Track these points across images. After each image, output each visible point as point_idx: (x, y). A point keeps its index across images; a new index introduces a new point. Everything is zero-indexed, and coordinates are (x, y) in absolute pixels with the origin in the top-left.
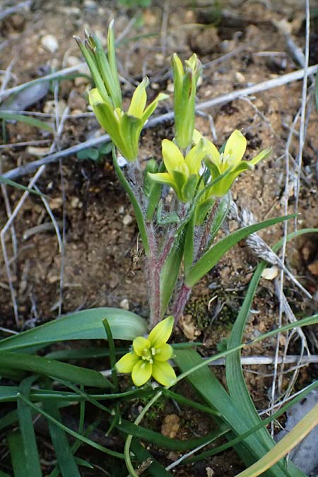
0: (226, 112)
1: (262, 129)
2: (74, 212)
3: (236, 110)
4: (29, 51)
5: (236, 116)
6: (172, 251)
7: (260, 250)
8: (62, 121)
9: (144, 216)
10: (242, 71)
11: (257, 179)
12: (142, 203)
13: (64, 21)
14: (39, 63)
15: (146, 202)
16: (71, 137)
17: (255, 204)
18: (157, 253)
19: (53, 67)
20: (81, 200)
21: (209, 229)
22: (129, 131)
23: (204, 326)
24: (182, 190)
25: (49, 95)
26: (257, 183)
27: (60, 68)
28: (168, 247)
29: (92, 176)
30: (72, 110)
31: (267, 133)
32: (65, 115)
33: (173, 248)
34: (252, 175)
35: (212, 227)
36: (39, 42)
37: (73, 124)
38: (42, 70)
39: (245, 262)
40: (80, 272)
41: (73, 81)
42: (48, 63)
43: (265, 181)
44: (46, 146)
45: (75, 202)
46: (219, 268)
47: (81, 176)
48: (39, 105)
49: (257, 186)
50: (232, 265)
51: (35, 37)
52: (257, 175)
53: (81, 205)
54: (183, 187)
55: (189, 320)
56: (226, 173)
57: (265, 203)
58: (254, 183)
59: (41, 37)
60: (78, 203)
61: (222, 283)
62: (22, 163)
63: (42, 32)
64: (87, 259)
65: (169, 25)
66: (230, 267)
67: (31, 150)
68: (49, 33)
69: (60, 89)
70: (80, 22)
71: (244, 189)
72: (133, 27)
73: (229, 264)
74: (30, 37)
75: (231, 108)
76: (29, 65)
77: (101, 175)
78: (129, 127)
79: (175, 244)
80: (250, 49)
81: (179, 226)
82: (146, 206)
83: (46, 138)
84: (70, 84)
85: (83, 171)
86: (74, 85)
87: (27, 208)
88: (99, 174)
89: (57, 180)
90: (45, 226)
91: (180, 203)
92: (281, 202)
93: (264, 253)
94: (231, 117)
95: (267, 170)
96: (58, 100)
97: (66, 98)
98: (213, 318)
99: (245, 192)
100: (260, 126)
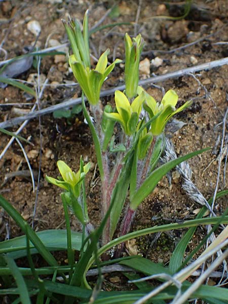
0: (176, 86)
1: (205, 100)
2: (47, 162)
3: (185, 85)
4: (16, 33)
5: (185, 90)
6: (120, 176)
7: (192, 192)
8: (42, 89)
9: (101, 147)
10: (198, 56)
11: (197, 138)
12: (100, 136)
13: (48, 9)
14: (24, 43)
15: (103, 136)
16: (49, 102)
17: (195, 159)
18: (109, 178)
19: (37, 47)
20: (53, 152)
21: (149, 161)
22: (94, 83)
23: (145, 248)
24: (128, 125)
25: (32, 69)
26: (198, 142)
27: (43, 47)
28: (117, 173)
29: (64, 130)
30: (50, 82)
31: (210, 104)
32: (45, 84)
33: (121, 174)
34: (193, 135)
35: (151, 160)
36: (24, 26)
37: (51, 92)
38: (27, 49)
39: (184, 205)
40: (48, 212)
41: (53, 59)
42: (33, 44)
43: (204, 140)
44: (27, 107)
45: (48, 153)
46: (161, 205)
47: (56, 132)
48: (24, 75)
49: (197, 144)
50: (172, 204)
51: (22, 22)
52: (197, 135)
53: (53, 157)
54: (128, 122)
55: (134, 243)
56: (158, 115)
57: (204, 159)
58: (195, 142)
59: (27, 22)
60: (51, 155)
61: (162, 215)
62: (8, 119)
63: (29, 18)
64: (55, 201)
65: (142, 16)
66: (170, 206)
67: (16, 110)
68: (34, 19)
69: (41, 65)
70: (62, 10)
71: (187, 146)
72: (108, 16)
73: (170, 204)
74: (17, 22)
75: (181, 82)
76: (15, 45)
77: (71, 129)
78: (94, 79)
79: (122, 171)
80: (211, 39)
81: (125, 154)
82: (103, 139)
83: (28, 102)
84: (50, 62)
85: (57, 127)
86: (54, 63)
87: (8, 157)
88: (70, 128)
89: (35, 134)
90: (23, 172)
91: (127, 136)
92: (218, 159)
93: (194, 195)
94: (181, 89)
95: (206, 132)
96: (40, 74)
97: (46, 73)
98: (153, 242)
99: (187, 148)
100: (205, 98)
